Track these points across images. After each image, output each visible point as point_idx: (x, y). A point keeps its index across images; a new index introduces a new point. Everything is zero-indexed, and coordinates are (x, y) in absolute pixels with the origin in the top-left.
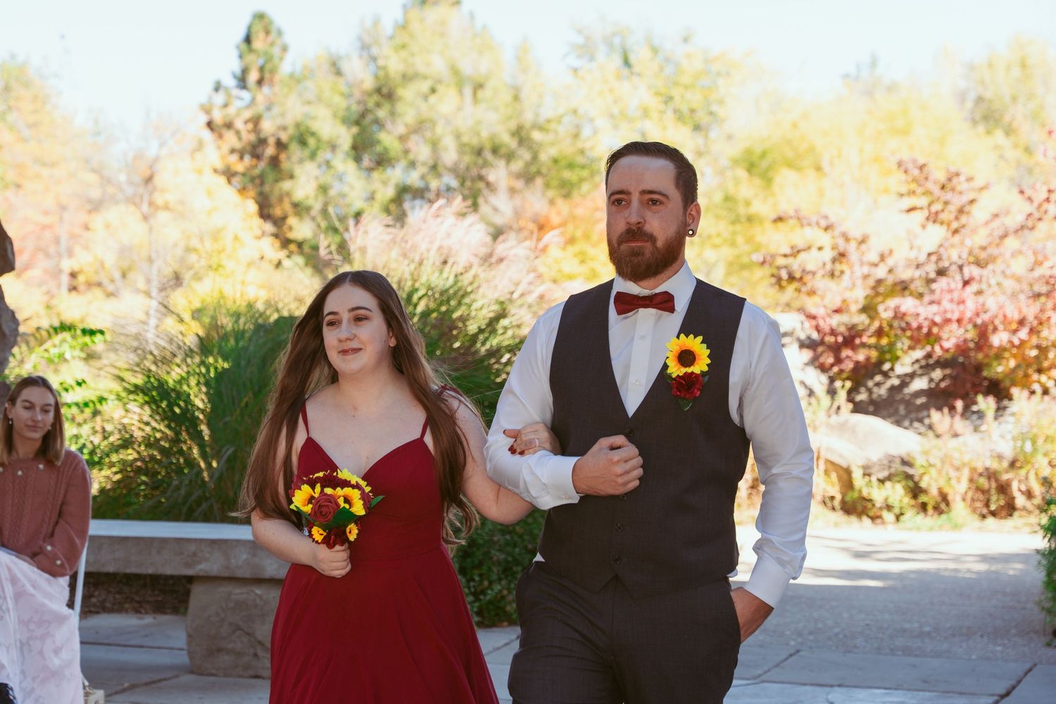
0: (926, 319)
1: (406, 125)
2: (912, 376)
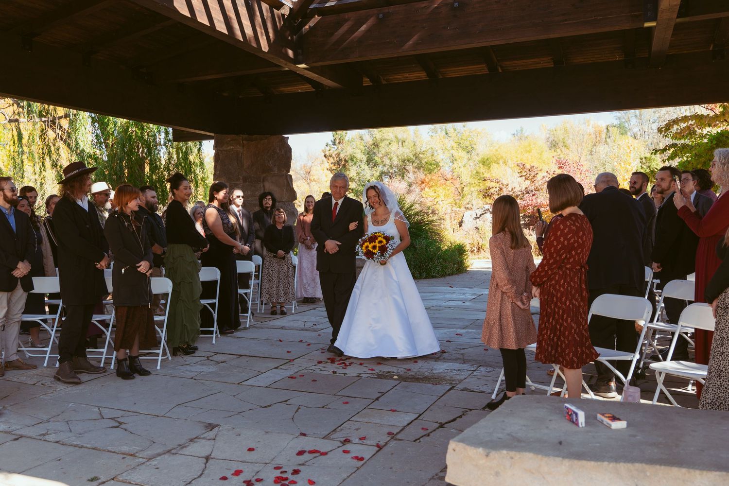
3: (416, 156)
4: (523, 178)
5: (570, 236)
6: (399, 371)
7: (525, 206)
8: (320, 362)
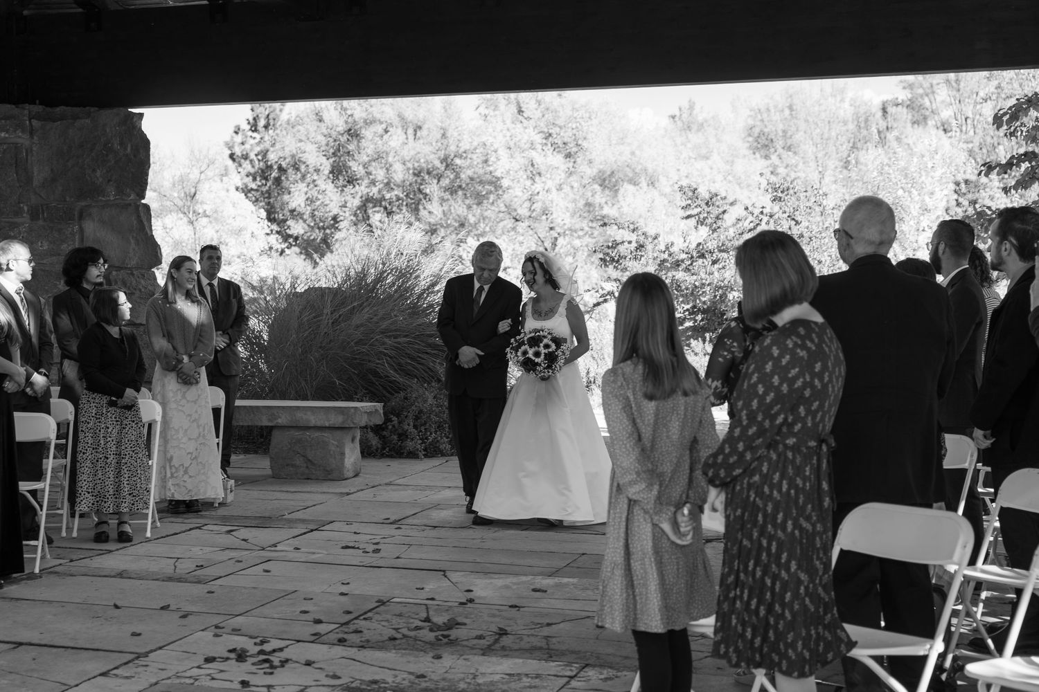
3: (447, 162)
4: (693, 221)
5: (794, 372)
6: (398, 680)
7: (696, 287)
8: (209, 660)
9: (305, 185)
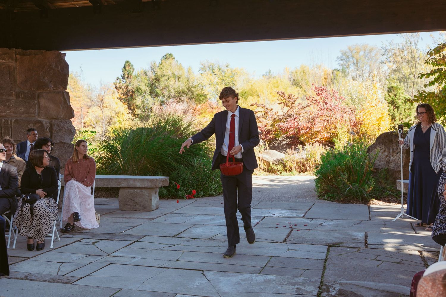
0: (286, 127)
1: (162, 87)
2: (283, 140)
3: (189, 89)
9: (141, 97)
